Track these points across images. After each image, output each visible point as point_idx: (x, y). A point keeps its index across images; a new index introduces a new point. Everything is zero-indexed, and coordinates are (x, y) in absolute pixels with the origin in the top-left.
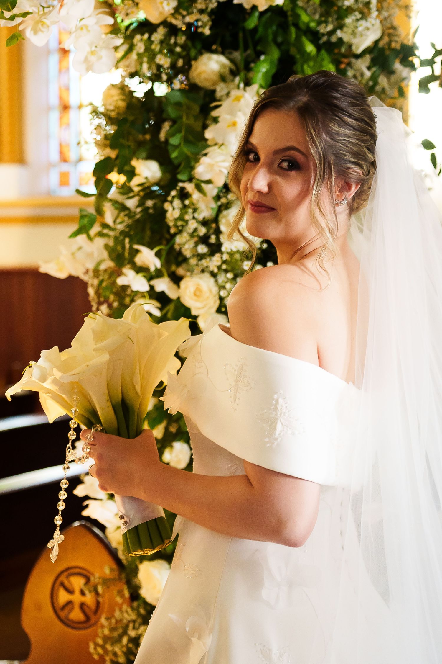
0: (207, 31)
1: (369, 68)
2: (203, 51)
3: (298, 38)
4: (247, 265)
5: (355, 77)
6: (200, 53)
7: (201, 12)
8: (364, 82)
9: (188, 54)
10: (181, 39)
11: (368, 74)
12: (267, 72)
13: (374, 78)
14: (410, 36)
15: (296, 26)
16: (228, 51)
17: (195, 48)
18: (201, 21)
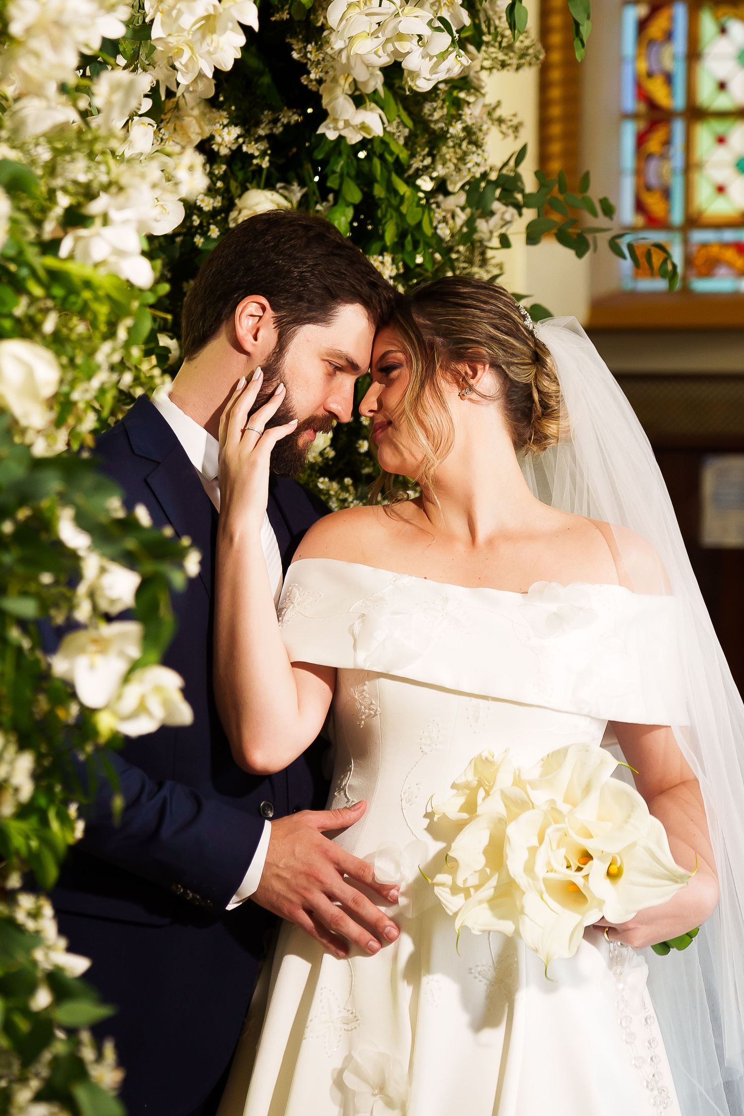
0: (265, 163)
1: (463, 209)
2: (248, 185)
3: (385, 173)
5: (444, 220)
6: (245, 189)
8: (456, 227)
9: (227, 189)
10: (219, 168)
11: (462, 217)
13: (470, 223)
14: (512, 163)
15: (382, 157)
16: (279, 185)
17: (236, 180)
18: (257, 149)
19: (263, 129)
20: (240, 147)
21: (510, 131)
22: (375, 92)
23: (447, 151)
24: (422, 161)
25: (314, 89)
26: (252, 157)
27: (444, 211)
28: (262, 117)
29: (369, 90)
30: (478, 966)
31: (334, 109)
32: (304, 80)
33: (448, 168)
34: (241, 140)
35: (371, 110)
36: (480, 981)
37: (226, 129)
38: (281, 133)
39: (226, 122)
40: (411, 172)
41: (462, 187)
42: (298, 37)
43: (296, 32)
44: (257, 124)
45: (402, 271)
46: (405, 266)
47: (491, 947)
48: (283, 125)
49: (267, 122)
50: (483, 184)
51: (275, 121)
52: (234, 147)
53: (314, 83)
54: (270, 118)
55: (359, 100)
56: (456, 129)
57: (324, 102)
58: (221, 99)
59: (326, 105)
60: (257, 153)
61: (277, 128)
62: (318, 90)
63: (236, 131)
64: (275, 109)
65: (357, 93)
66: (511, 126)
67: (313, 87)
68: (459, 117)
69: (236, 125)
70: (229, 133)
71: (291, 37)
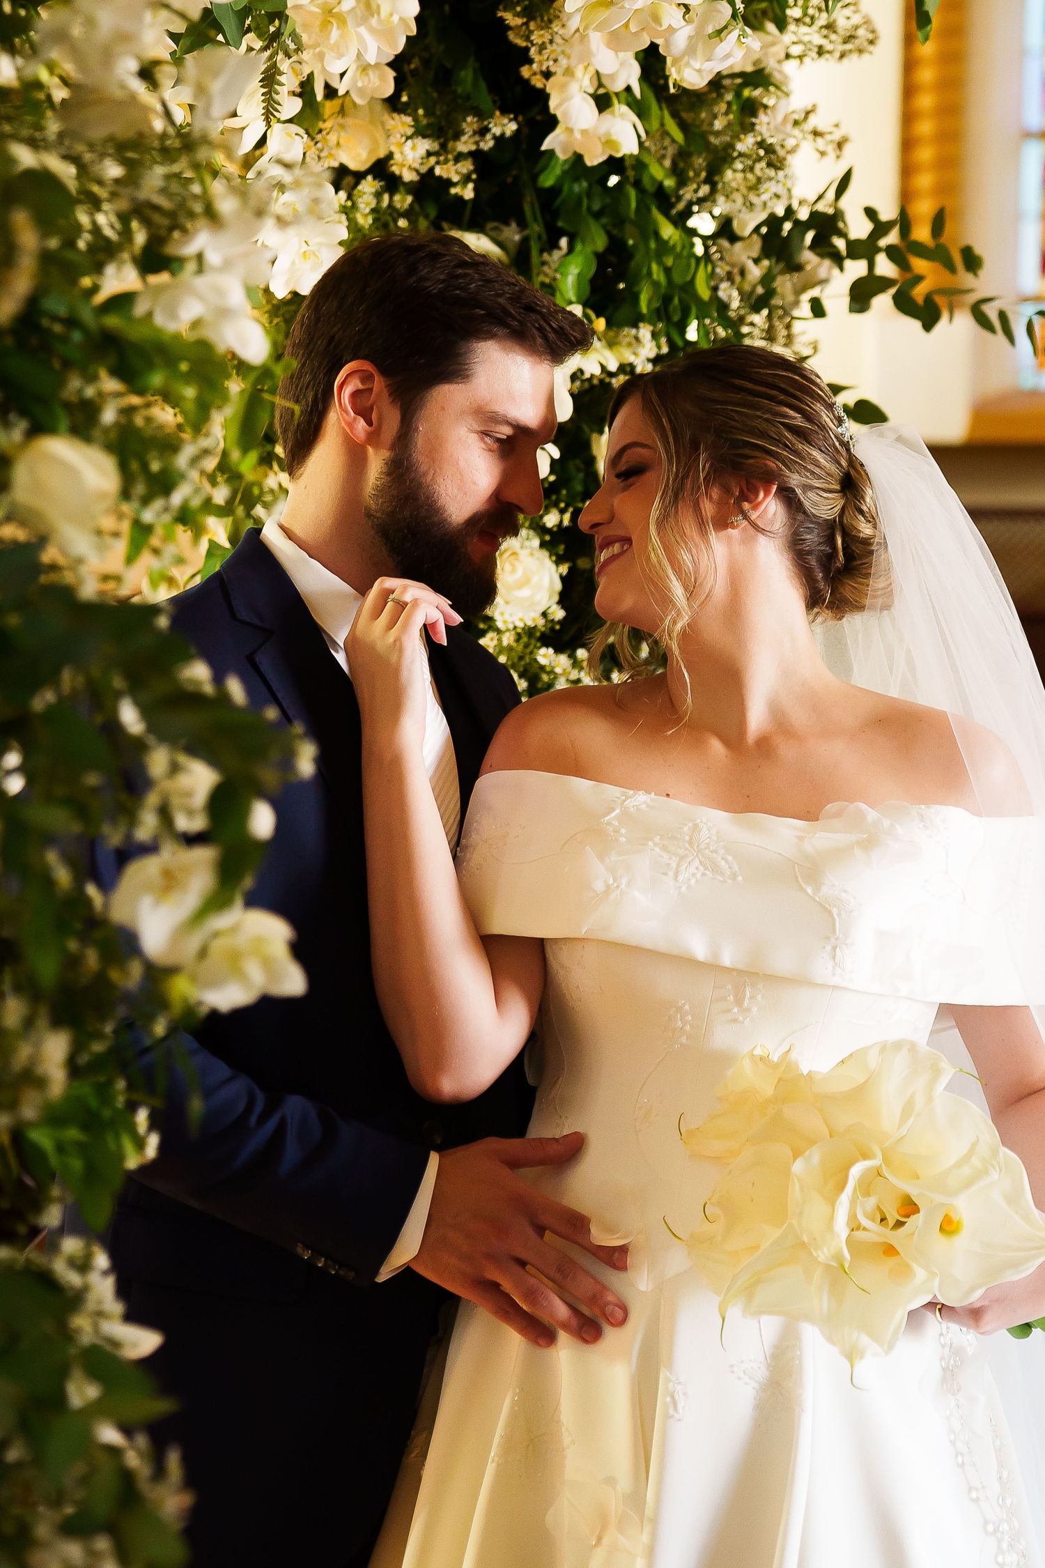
0: (468, 193)
1: (756, 261)
3: (643, 208)
4: (544, 656)
5: (729, 277)
7: (459, 158)
8: (747, 287)
10: (403, 199)
11: (755, 272)
12: (579, 275)
13: (767, 279)
14: (831, 195)
15: (637, 184)
16: (490, 225)
17: (426, 216)
18: (457, 172)
19: (465, 143)
20: (431, 170)
21: (830, 149)
22: (628, 89)
23: (732, 176)
24: (696, 191)
25: (539, 85)
26: (449, 183)
27: (728, 264)
28: (464, 125)
29: (619, 86)
30: (742, 1362)
31: (565, 114)
32: (525, 72)
33: (734, 201)
34: (433, 160)
35: (622, 116)
36: (746, 1383)
37: (409, 142)
38: (491, 149)
39: (410, 131)
40: (681, 206)
41: (757, 229)
42: (515, 9)
43: (512, 3)
44: (457, 135)
45: (665, 350)
46: (671, 342)
47: (762, 1333)
48: (495, 137)
49: (471, 133)
50: (787, 226)
51: (483, 131)
52: (424, 170)
53: (539, 76)
54: (475, 126)
55: (603, 102)
56: (746, 144)
57: (552, 104)
58: (404, 99)
59: (555, 109)
60: (455, 178)
61: (486, 142)
62: (545, 86)
63: (424, 145)
64: (482, 115)
65: (601, 91)
66: (832, 141)
67: (538, 82)
68: (751, 128)
69: (424, 137)
70: (413, 148)
71: (505, 10)
